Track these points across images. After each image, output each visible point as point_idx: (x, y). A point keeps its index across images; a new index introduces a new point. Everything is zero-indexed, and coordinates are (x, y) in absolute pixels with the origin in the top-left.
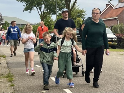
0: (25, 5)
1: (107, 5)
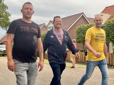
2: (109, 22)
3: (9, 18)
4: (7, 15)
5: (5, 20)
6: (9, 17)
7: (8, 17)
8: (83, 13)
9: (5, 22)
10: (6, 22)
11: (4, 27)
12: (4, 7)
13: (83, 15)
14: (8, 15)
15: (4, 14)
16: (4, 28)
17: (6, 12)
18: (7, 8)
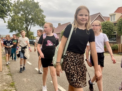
0: (10, 30)
2: (121, 20)
5: (42, 21)
6: (44, 18)
8: (100, 13)
9: (42, 22)
12: (41, 11)
13: (99, 15)
14: (43, 17)
16: (41, 26)
17: (42, 15)
18: (43, 11)
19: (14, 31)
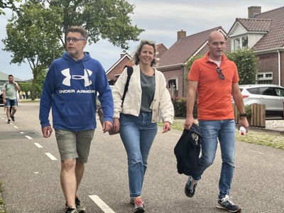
0: (13, 55)
1: (122, 55)
3: (128, 18)
4: (124, 10)
5: (119, 23)
6: (129, 15)
7: (126, 14)
9: (119, 27)
10: (123, 28)
11: (117, 39)
14: (126, 9)
15: (116, 6)
16: (117, 42)
17: (121, 3)
19: (26, 59)
